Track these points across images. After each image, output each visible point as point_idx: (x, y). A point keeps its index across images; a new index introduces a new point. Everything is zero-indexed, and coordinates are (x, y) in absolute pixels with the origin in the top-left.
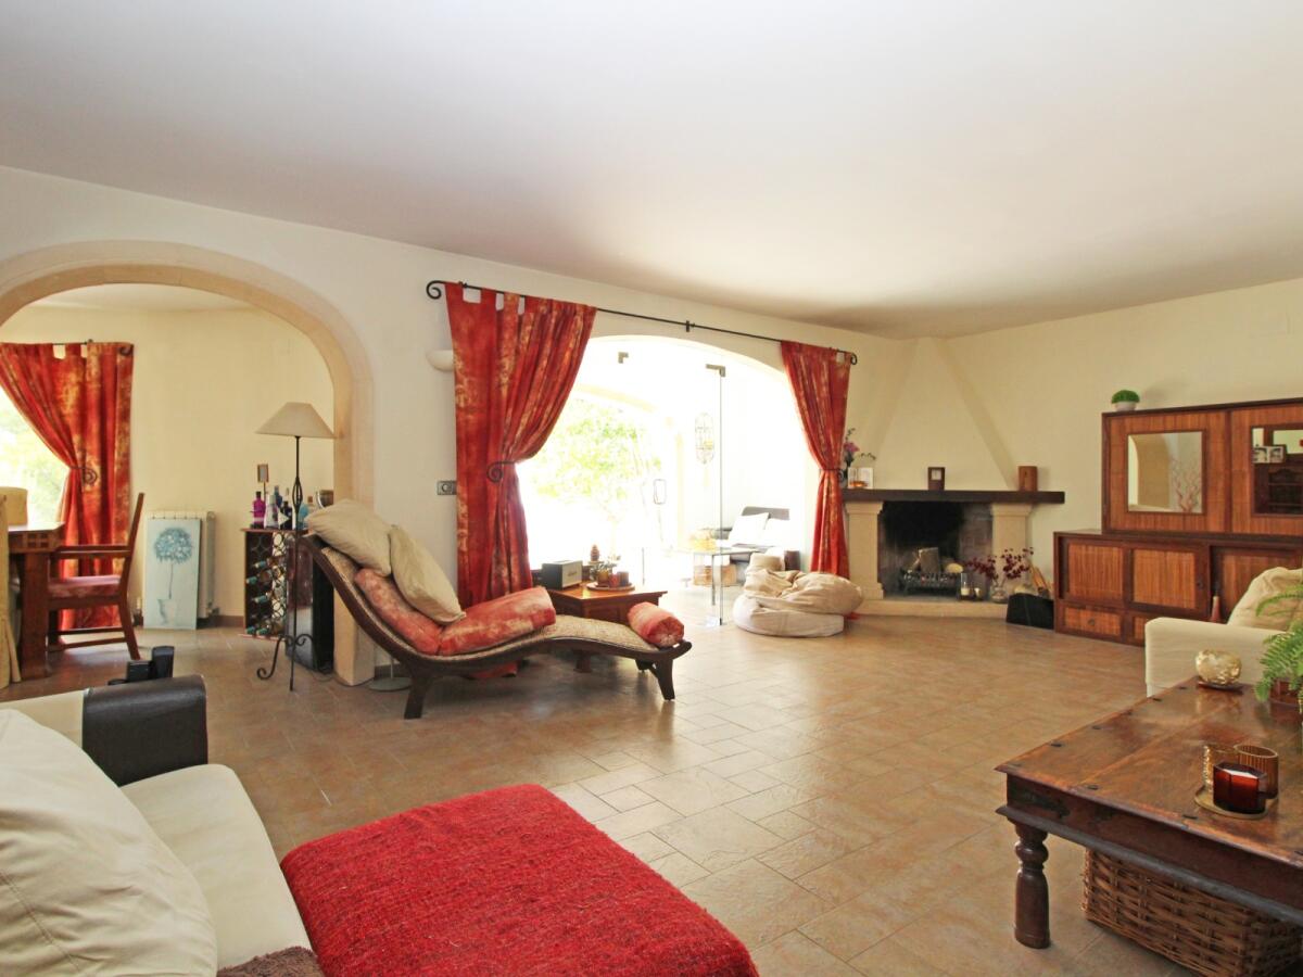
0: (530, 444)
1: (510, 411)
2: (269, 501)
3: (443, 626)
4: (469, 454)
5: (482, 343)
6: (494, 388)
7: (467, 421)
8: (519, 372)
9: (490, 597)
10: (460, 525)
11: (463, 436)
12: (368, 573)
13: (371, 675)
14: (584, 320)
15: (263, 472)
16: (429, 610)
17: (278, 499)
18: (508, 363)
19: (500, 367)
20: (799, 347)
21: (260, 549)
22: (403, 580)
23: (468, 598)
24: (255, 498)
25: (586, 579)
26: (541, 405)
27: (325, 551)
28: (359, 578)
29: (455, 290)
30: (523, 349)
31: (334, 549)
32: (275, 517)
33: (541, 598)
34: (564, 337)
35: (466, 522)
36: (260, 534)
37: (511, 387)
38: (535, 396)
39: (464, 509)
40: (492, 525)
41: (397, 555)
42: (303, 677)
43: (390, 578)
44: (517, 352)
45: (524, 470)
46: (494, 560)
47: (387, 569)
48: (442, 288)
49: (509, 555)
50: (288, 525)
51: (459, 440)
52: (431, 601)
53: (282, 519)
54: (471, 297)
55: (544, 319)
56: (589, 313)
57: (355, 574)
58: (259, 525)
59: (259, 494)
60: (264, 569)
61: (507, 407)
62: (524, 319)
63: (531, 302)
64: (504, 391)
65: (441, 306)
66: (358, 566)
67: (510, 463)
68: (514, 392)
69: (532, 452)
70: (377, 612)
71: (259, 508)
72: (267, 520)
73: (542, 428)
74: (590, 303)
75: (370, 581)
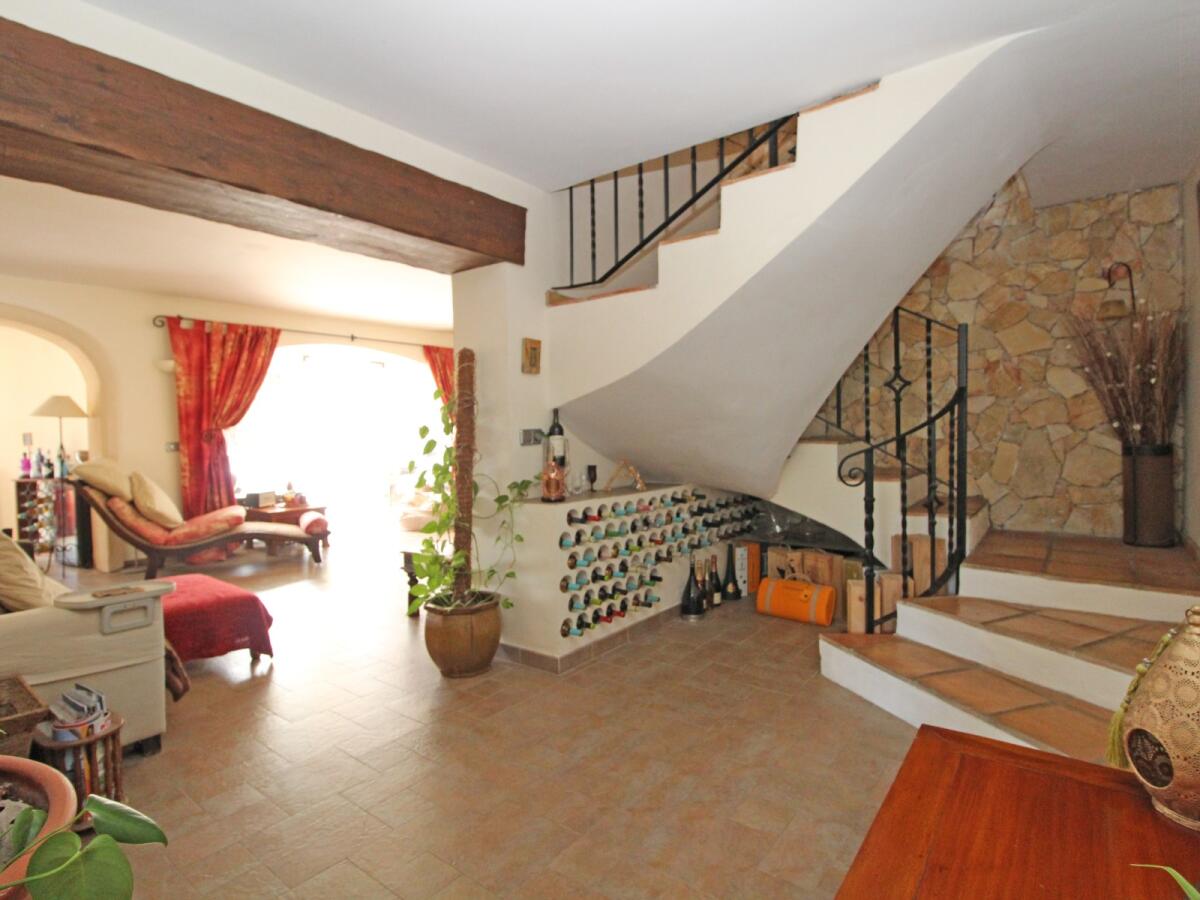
0: (233, 418)
1: (218, 397)
2: (34, 459)
3: (169, 530)
4: (188, 426)
5: (195, 354)
6: (205, 383)
7: (186, 405)
8: (224, 373)
9: (206, 512)
10: (183, 470)
11: (183, 413)
12: (117, 500)
13: (121, 565)
14: (272, 336)
15: (27, 439)
16: (160, 521)
17: (41, 459)
18: (215, 367)
19: (210, 369)
20: (437, 349)
21: (28, 493)
22: (141, 503)
23: (189, 513)
24: (22, 457)
25: (278, 502)
26: (242, 392)
27: (86, 488)
28: (110, 503)
29: (173, 323)
30: (227, 357)
31: (92, 487)
32: (40, 470)
33: (241, 511)
34: (257, 350)
35: (187, 468)
36: (27, 483)
37: (218, 382)
38: (236, 387)
39: (185, 460)
40: (206, 469)
41: (136, 488)
42: (73, 573)
43: (132, 503)
44: (222, 359)
45: (229, 434)
46: (209, 491)
47: (129, 496)
48: (165, 320)
49: (219, 488)
50: (51, 476)
51: (180, 418)
52: (160, 515)
53: (45, 471)
54: (184, 325)
55: (241, 339)
56: (276, 333)
57: (107, 501)
58: (27, 477)
59: (25, 455)
60: (32, 508)
61: (216, 395)
62: (228, 338)
63: (231, 327)
64: (214, 385)
65: (165, 330)
66: (109, 496)
67: (219, 430)
68: (221, 384)
69: (234, 423)
70: (123, 523)
71: (27, 465)
72: (33, 473)
73: (242, 407)
74: (277, 325)
75: (119, 505)
